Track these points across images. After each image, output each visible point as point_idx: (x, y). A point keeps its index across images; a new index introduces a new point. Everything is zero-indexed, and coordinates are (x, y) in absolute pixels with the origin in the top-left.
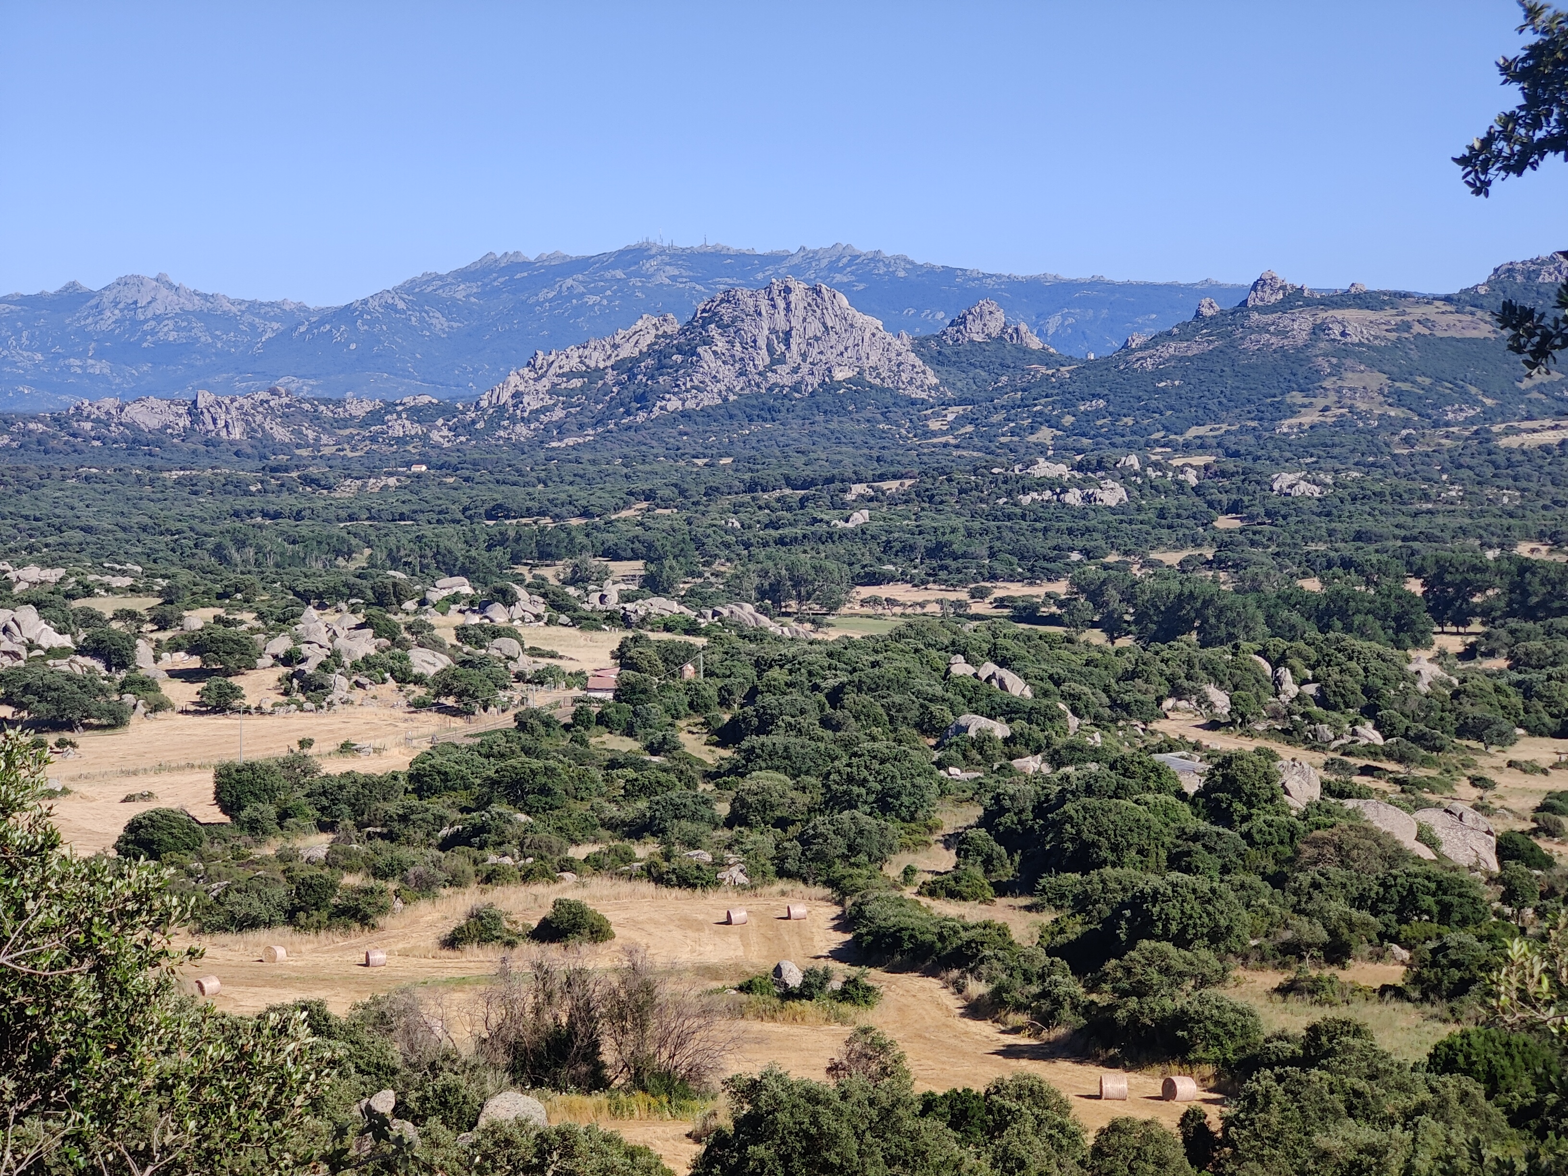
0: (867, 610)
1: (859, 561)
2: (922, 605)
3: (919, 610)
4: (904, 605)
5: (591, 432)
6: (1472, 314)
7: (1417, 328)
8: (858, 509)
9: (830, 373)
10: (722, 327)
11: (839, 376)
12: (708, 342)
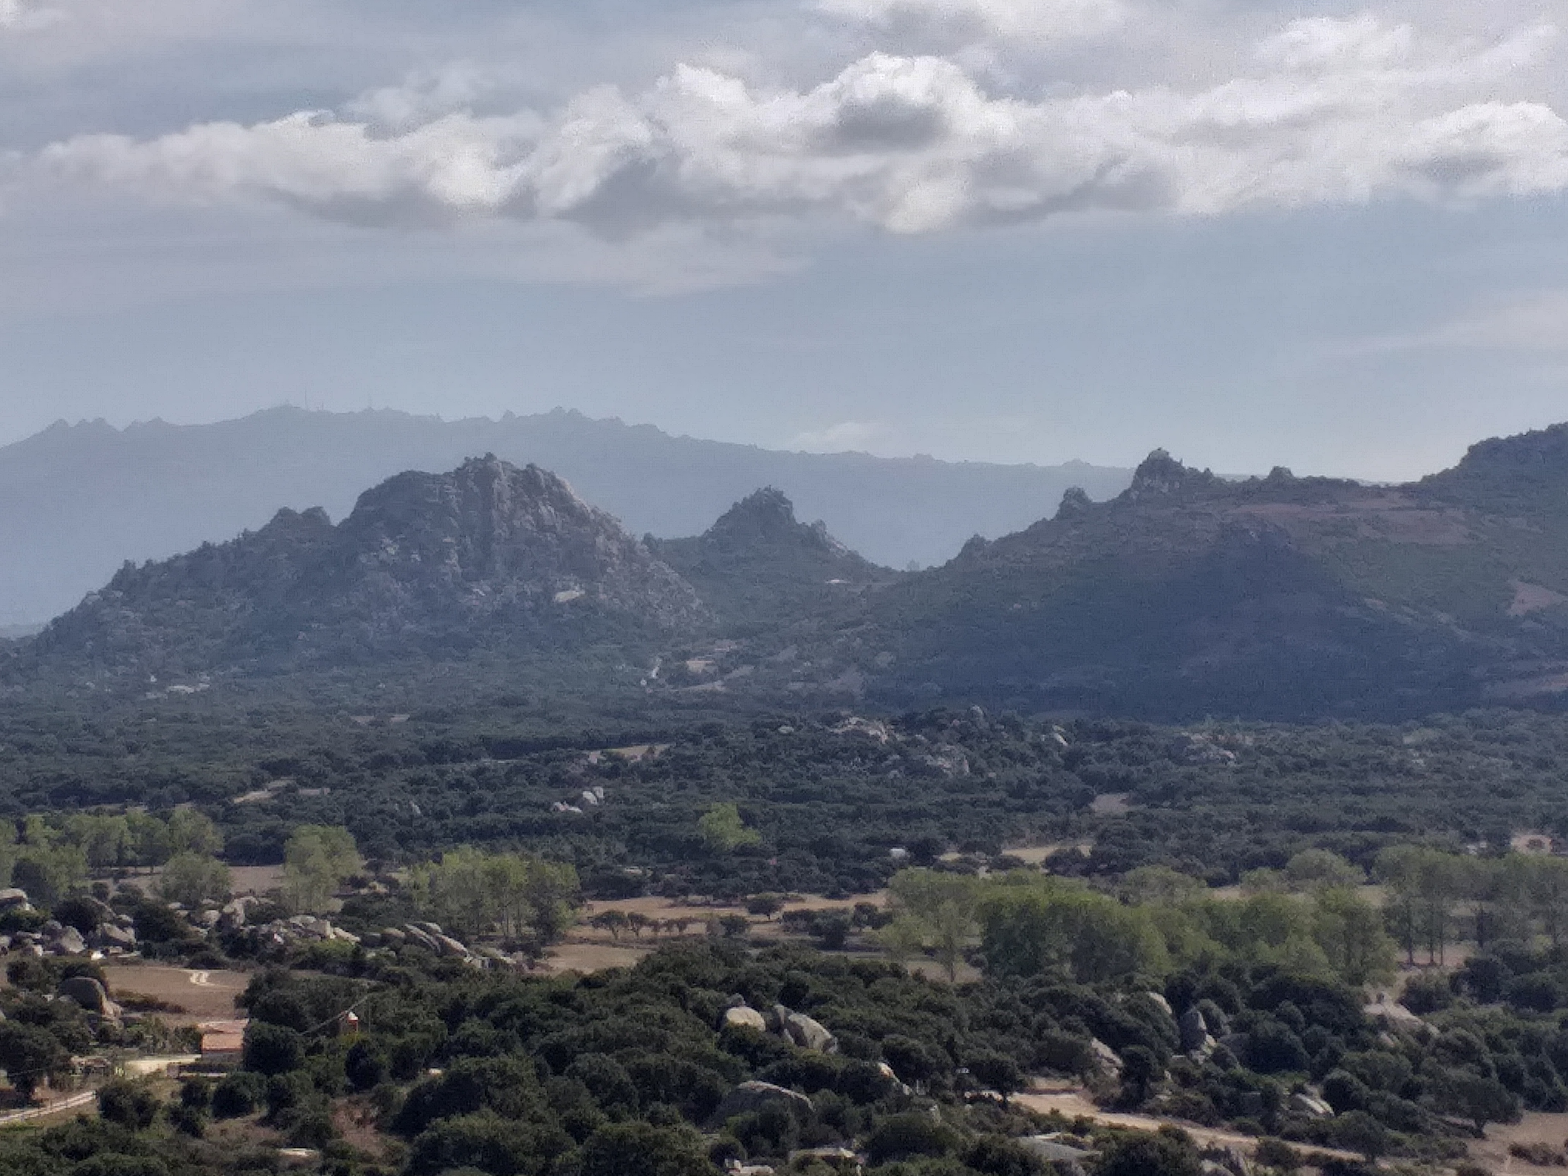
0: (603, 932)
1: (591, 861)
2: (682, 924)
3: (676, 931)
4: (655, 925)
5: (206, 677)
6: (1440, 510)
7: (1365, 530)
8: (590, 787)
9: (548, 591)
10: (394, 526)
11: (561, 596)
12: (373, 547)
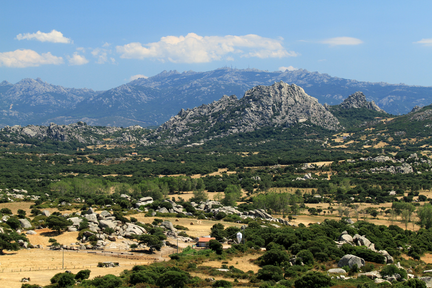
2: (332, 211)
5: (202, 141)
8: (307, 173)
9: (297, 119)
10: (255, 100)
11: (301, 121)
12: (249, 106)
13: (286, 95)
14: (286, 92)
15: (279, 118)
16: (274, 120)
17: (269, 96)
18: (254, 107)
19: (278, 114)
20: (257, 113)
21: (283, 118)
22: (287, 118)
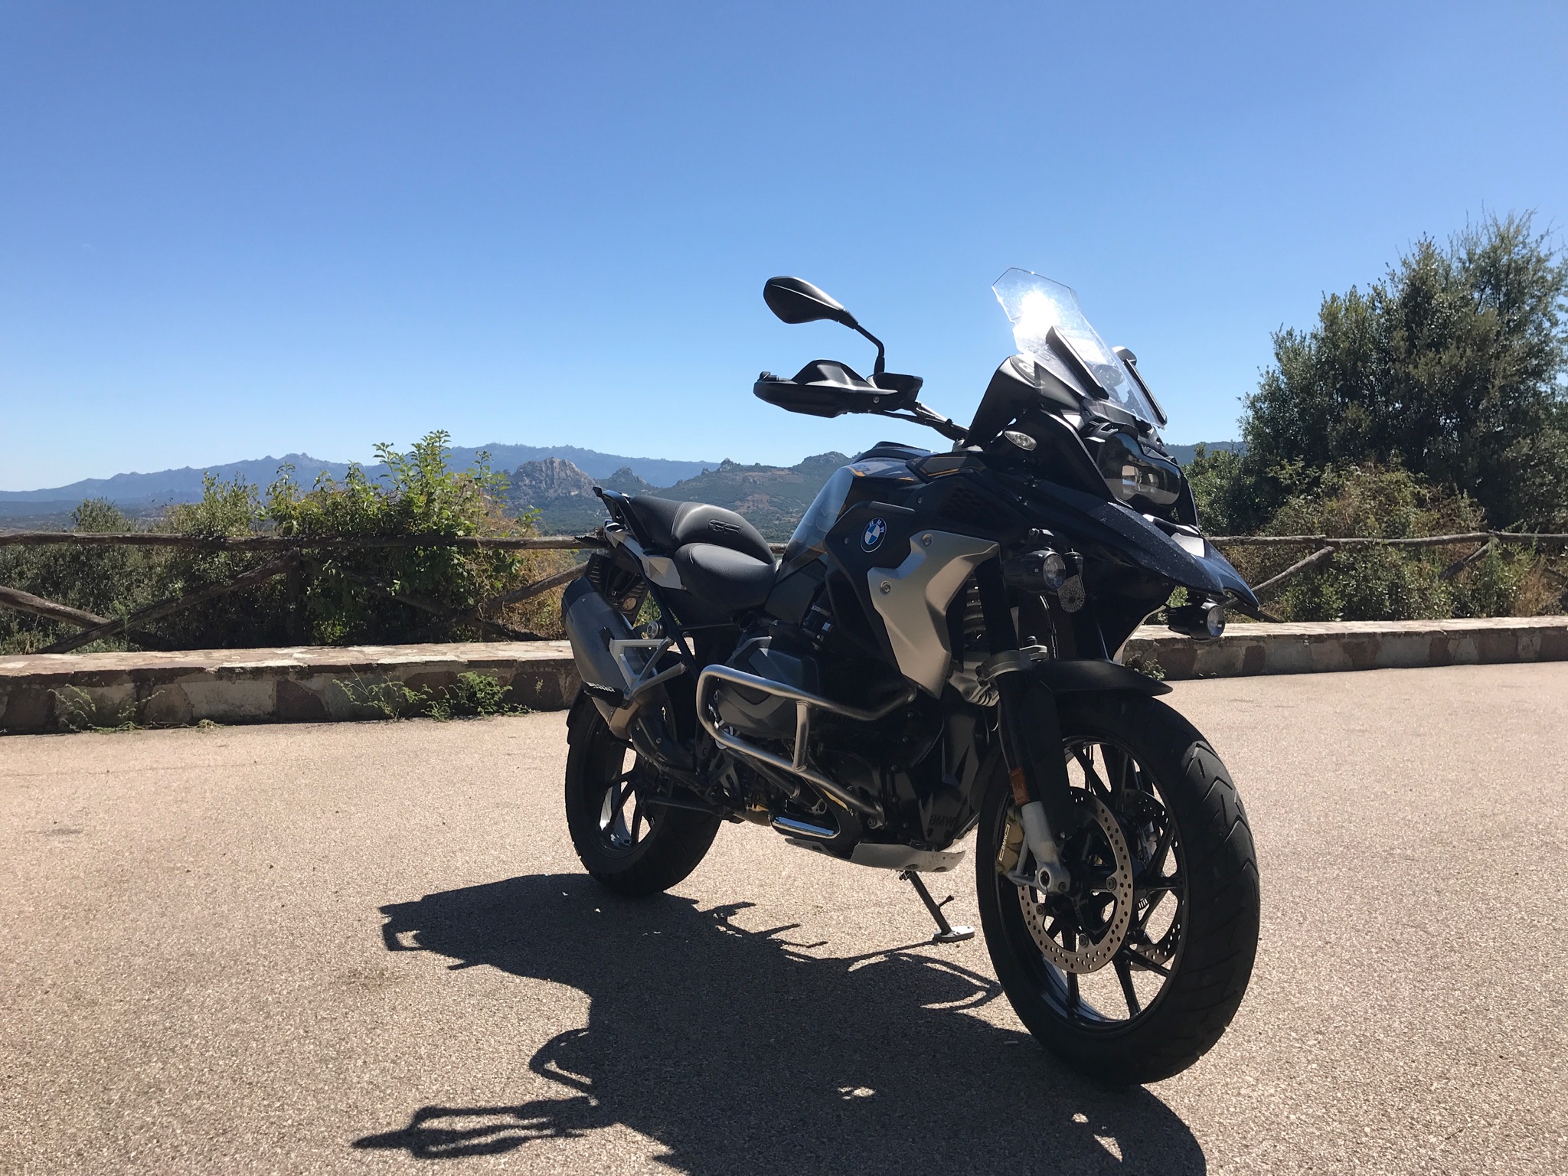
9: (570, 492)
10: (528, 475)
11: (573, 494)
12: (523, 481)
13: (558, 470)
14: (558, 467)
15: (551, 491)
16: (546, 494)
17: (542, 470)
18: (527, 481)
19: (551, 488)
20: (531, 486)
21: (556, 491)
22: (559, 491)
